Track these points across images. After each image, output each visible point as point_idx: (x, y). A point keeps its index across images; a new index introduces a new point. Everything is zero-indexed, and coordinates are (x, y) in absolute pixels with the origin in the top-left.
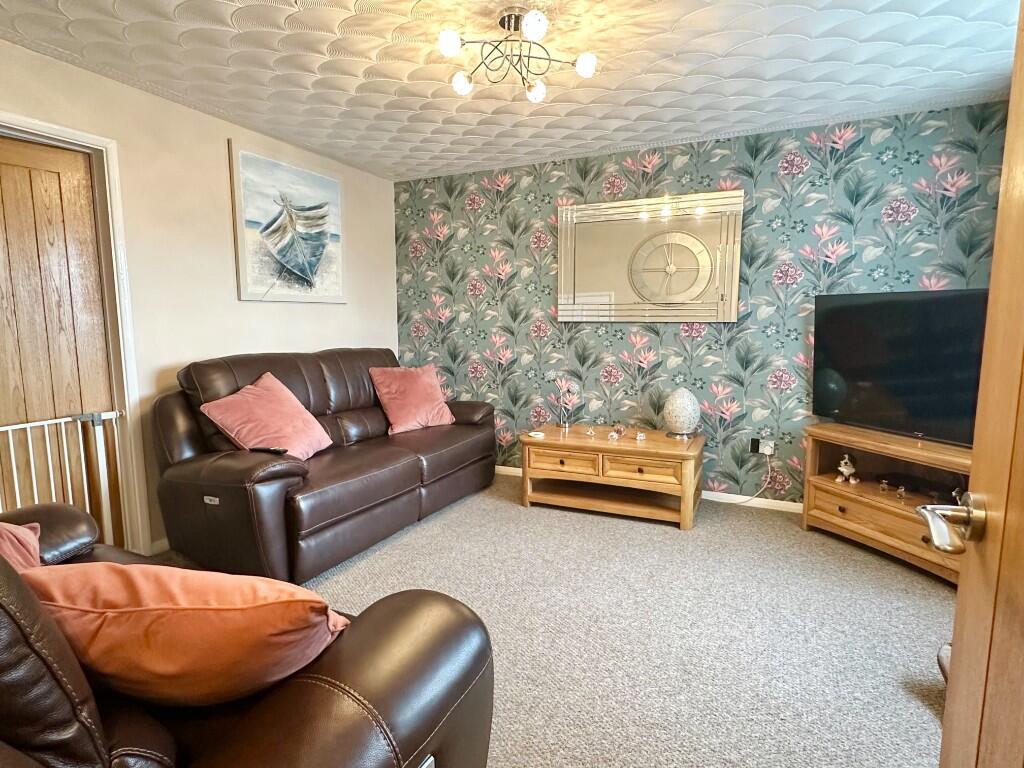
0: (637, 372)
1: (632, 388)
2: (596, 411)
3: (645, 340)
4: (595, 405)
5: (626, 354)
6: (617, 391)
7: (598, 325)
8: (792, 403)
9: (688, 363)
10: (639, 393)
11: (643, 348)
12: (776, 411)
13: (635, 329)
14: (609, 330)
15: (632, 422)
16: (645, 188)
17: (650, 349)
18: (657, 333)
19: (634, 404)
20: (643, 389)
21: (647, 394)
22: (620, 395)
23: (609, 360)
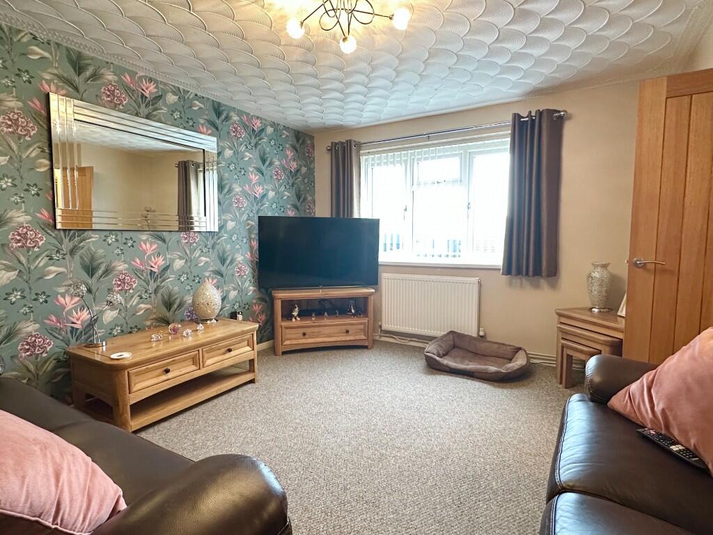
0: (149, 276)
1: (146, 292)
2: (110, 322)
3: (154, 247)
4: (109, 316)
5: (138, 261)
6: (132, 297)
7: (107, 233)
8: (247, 284)
9: (189, 264)
10: (153, 295)
11: (153, 254)
12: (241, 291)
13: (144, 237)
14: (119, 237)
15: (148, 323)
16: (144, 110)
17: (159, 255)
18: (164, 241)
19: (148, 306)
20: (156, 291)
21: (159, 295)
22: (135, 300)
23: (120, 268)
